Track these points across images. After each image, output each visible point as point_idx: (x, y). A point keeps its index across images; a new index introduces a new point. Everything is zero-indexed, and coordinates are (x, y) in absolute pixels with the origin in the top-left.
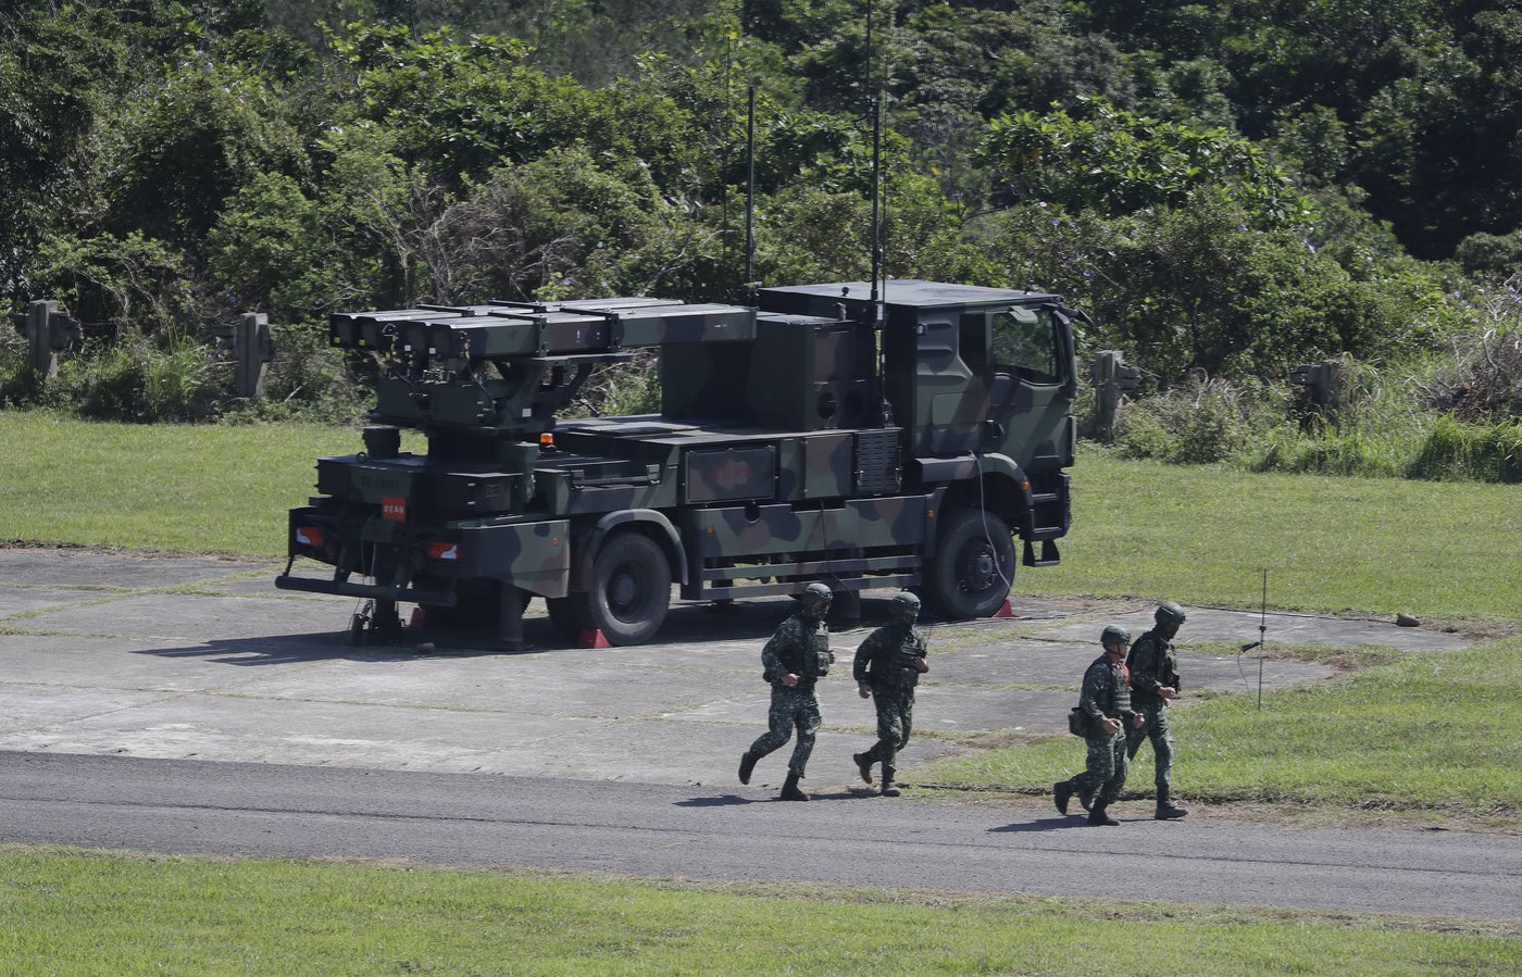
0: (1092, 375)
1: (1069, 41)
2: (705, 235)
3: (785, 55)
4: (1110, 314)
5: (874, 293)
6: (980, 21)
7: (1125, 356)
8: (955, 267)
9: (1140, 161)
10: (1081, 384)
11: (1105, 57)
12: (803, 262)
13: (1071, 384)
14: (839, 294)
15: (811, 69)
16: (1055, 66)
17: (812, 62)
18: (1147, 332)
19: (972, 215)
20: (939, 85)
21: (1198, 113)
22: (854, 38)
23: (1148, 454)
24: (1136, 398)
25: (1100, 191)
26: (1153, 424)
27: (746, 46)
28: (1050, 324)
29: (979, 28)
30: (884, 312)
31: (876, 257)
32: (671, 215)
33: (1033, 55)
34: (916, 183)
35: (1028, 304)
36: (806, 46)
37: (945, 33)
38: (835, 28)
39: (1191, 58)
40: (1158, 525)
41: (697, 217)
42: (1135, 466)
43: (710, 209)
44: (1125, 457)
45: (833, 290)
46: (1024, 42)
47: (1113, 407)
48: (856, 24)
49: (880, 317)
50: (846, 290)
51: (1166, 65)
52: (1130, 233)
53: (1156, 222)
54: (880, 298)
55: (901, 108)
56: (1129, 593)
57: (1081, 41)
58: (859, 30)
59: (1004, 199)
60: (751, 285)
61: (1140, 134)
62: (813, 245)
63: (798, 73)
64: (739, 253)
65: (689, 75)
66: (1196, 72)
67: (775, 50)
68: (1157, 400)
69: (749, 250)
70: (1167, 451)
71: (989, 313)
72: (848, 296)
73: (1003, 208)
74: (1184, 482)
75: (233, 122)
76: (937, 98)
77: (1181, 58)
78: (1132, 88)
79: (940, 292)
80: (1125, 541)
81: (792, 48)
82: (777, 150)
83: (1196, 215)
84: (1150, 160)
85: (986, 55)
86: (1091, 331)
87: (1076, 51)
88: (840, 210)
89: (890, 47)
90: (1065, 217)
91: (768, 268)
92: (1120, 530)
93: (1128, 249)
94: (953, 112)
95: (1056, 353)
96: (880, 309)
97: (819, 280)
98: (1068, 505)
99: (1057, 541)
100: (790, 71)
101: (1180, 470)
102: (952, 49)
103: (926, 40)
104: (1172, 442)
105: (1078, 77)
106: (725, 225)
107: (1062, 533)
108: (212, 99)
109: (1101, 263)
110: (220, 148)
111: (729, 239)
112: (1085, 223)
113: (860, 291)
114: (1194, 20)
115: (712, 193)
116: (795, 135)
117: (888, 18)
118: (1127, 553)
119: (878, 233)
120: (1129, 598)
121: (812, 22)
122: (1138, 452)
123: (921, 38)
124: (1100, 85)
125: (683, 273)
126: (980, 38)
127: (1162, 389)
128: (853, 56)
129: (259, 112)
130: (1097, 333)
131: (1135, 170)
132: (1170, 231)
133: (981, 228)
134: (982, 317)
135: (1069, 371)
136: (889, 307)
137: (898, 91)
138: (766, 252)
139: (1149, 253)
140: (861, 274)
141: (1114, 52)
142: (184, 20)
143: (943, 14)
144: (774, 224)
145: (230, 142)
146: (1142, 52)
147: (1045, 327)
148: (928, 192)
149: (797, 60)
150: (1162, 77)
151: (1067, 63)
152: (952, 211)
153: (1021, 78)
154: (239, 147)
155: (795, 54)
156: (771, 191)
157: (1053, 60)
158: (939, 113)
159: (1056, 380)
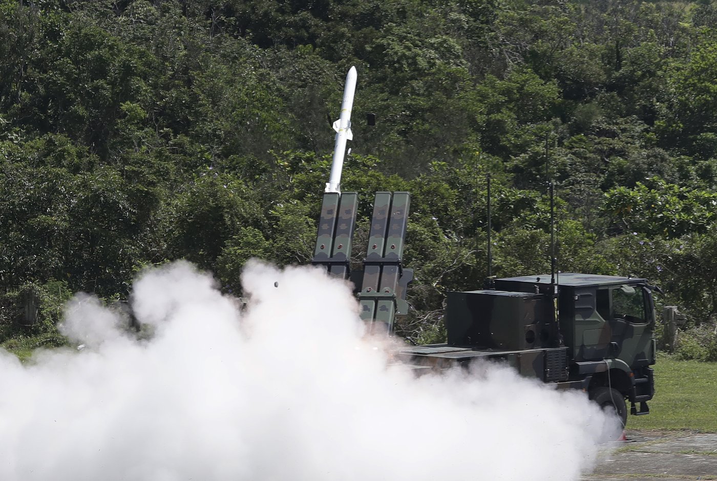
0: (662, 318)
1: (644, 153)
2: (466, 253)
3: (503, 162)
4: (671, 288)
5: (553, 280)
6: (599, 143)
7: (678, 308)
8: (592, 266)
9: (683, 210)
10: (657, 323)
11: (663, 160)
12: (515, 265)
13: (653, 323)
14: (535, 281)
15: (516, 169)
16: (638, 164)
17: (516, 166)
18: (689, 297)
19: (599, 240)
20: (579, 177)
21: (710, 187)
22: (537, 153)
23: (691, 358)
24: (684, 329)
25: (663, 226)
26: (694, 342)
27: (484, 158)
28: (641, 294)
29: (599, 147)
30: (558, 290)
31: (553, 262)
32: (449, 244)
33: (626, 159)
34: (571, 224)
35: (630, 283)
36: (513, 157)
37: (582, 150)
38: (527, 148)
39: (706, 160)
40: (697, 393)
41: (461, 245)
42: (685, 364)
43: (469, 240)
44: (681, 359)
45: (532, 279)
46: (622, 153)
47: (673, 335)
48: (538, 146)
49: (556, 292)
50: (538, 279)
51: (694, 164)
52: (679, 247)
53: (693, 241)
54: (556, 282)
55: (561, 187)
56: (684, 427)
57: (651, 151)
58: (541, 149)
59: (614, 231)
60: (491, 277)
61: (681, 197)
62: (520, 257)
63: (510, 172)
64: (483, 262)
65: (456, 173)
66: (709, 166)
67: (497, 160)
68: (695, 330)
69: (489, 259)
70: (701, 355)
71: (611, 289)
72: (540, 282)
73: (614, 236)
74: (710, 371)
75: (228, 202)
76: (579, 183)
77: (701, 159)
78: (677, 175)
79: (586, 278)
80: (682, 401)
81: (506, 159)
82: (501, 209)
83: (712, 237)
84: (687, 210)
85: (603, 160)
86: (661, 296)
87: (648, 157)
88: (534, 239)
89: (555, 157)
90: (646, 240)
91: (498, 269)
92: (678, 395)
93: (678, 255)
94: (587, 189)
95: (645, 308)
96: (556, 288)
97: (524, 274)
98: (653, 384)
99: (648, 402)
100: (505, 171)
101: (708, 365)
102: (586, 158)
103: (573, 154)
104: (703, 351)
105: (649, 170)
106: (476, 248)
107: (650, 398)
108: (217, 191)
109: (665, 262)
110: (222, 216)
111: (478, 255)
112: (657, 243)
113: (546, 279)
114: (708, 140)
115: (469, 232)
116: (510, 201)
117: (554, 142)
118: (682, 407)
119: (554, 250)
120: (684, 430)
121: (515, 146)
122: (686, 357)
123: (570, 153)
124: (660, 173)
125: (455, 272)
126: (601, 152)
127: (697, 325)
128: (536, 162)
129: (241, 197)
130: (663, 297)
131: (680, 215)
132: (699, 245)
133: (603, 246)
134: (607, 290)
135: (651, 317)
136: (560, 287)
137: (560, 179)
138: (497, 261)
139: (689, 257)
140: (546, 271)
141: (667, 157)
142: (202, 152)
143: (581, 140)
144: (500, 247)
145: (226, 212)
146: (682, 157)
147: (638, 295)
148: (577, 229)
149: (508, 165)
150: (692, 169)
151: (644, 163)
152: (589, 238)
153: (621, 171)
154: (232, 215)
155: (507, 162)
156: (498, 229)
157: (637, 162)
158: (580, 190)
159: (645, 321)
